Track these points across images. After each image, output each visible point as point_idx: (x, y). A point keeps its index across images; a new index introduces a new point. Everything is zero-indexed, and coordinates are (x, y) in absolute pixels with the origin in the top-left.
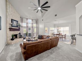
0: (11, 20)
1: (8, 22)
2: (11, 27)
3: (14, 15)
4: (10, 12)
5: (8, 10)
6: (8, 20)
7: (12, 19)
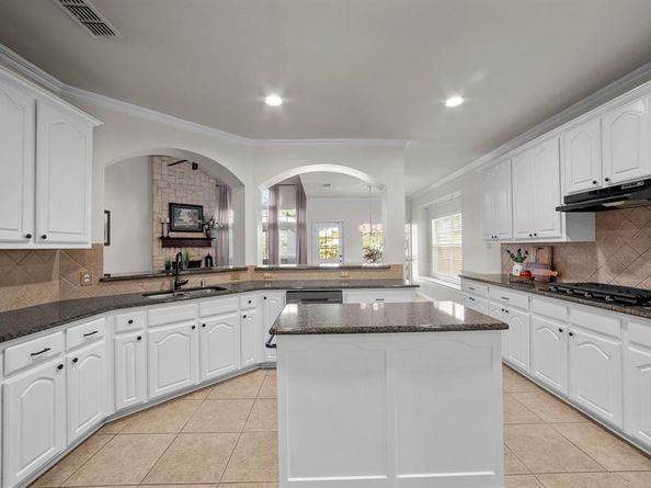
0: (167, 208)
1: (156, 217)
2: (165, 235)
3: (181, 184)
4: (162, 180)
5: (157, 176)
6: (157, 209)
7: (170, 205)
